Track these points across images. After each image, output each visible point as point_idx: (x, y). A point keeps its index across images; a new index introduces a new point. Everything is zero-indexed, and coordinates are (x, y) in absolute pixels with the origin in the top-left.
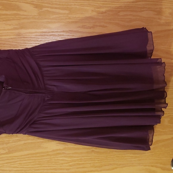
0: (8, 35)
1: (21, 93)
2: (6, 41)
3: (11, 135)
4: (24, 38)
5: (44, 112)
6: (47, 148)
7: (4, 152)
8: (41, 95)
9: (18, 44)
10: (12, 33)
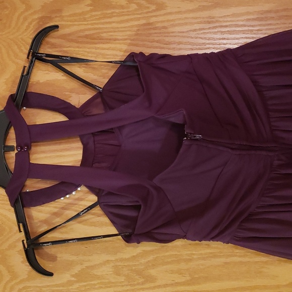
0: (186, 24)
1: (221, 148)
2: (184, 37)
3: (197, 242)
4: (222, 26)
5: (272, 195)
6: (277, 276)
7: (183, 280)
8: (264, 153)
9: (208, 42)
10: (196, 18)
